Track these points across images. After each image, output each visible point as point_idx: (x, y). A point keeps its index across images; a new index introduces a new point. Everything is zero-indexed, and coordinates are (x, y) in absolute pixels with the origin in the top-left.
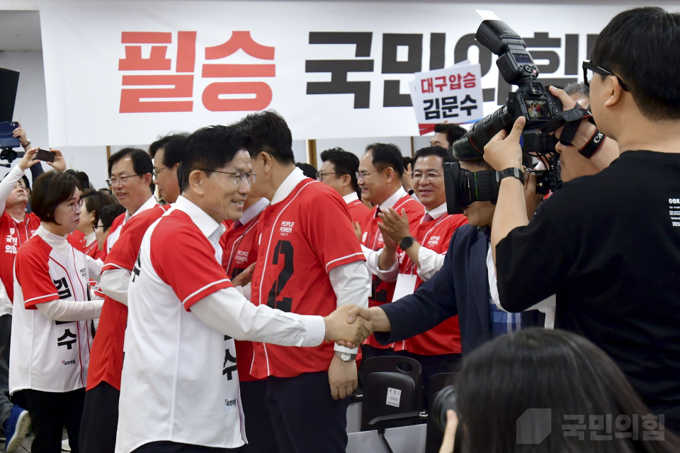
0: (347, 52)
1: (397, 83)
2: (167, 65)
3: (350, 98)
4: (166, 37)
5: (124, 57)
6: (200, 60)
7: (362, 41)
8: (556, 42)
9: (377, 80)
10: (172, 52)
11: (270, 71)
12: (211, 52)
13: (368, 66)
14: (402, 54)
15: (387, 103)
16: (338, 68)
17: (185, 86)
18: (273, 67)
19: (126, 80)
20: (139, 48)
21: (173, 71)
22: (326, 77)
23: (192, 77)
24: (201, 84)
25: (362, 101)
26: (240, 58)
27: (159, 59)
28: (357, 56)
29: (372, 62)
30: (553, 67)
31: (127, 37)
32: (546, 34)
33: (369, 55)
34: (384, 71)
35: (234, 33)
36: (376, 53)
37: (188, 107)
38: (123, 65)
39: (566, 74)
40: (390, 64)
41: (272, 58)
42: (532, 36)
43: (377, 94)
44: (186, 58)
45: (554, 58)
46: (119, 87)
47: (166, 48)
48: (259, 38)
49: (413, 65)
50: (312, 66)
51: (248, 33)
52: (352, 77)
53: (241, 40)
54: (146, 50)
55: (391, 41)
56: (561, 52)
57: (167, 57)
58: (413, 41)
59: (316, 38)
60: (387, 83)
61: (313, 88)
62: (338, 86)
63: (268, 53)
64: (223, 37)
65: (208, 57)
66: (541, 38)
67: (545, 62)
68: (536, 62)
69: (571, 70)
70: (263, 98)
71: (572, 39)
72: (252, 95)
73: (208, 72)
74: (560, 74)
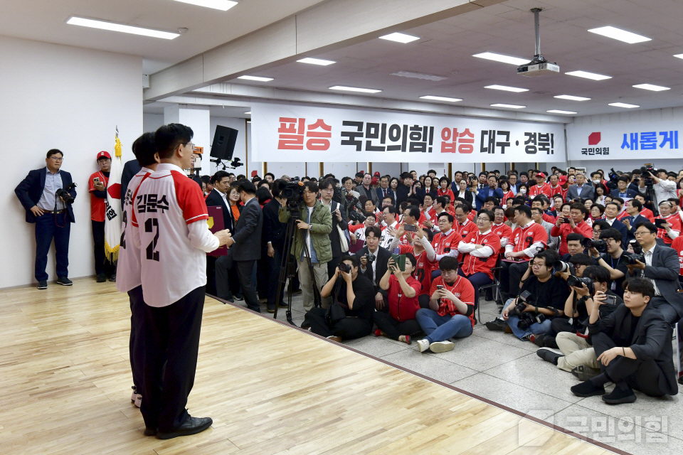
0: (354, 129)
1: (370, 142)
2: (295, 131)
3: (355, 147)
4: (295, 120)
5: (280, 127)
6: (306, 130)
7: (360, 125)
8: (420, 129)
9: (364, 140)
10: (296, 127)
11: (329, 135)
12: (311, 127)
13: (361, 135)
14: (373, 131)
15: (367, 150)
16: (352, 135)
17: (300, 140)
18: (331, 134)
19: (281, 136)
20: (285, 124)
21: (296, 134)
22: (347, 138)
23: (303, 136)
24: (306, 139)
25: (359, 149)
26: (319, 130)
27: (292, 129)
28: (358, 131)
29: (363, 133)
30: (419, 139)
31: (281, 119)
32: (418, 126)
33: (362, 131)
34: (367, 137)
35: (318, 120)
36: (364, 130)
37: (301, 148)
38: (280, 130)
39: (423, 141)
40: (369, 135)
41: (330, 130)
42: (413, 126)
43: (364, 146)
44: (301, 129)
45: (419, 134)
46: (278, 139)
47: (295, 124)
48: (327, 123)
49: (375, 136)
50: (344, 134)
51: (323, 120)
52: (357, 139)
53: (320, 123)
54: (288, 125)
55: (369, 126)
56: (422, 132)
58: (376, 126)
59: (345, 123)
60: (367, 142)
61: (344, 143)
62: (351, 142)
63: (329, 128)
64: (314, 121)
65: (309, 129)
66: (416, 127)
67: (417, 136)
68: (414, 136)
69: (425, 139)
70: (326, 146)
71: (426, 128)
72: (323, 145)
73: (309, 134)
74: (421, 141)
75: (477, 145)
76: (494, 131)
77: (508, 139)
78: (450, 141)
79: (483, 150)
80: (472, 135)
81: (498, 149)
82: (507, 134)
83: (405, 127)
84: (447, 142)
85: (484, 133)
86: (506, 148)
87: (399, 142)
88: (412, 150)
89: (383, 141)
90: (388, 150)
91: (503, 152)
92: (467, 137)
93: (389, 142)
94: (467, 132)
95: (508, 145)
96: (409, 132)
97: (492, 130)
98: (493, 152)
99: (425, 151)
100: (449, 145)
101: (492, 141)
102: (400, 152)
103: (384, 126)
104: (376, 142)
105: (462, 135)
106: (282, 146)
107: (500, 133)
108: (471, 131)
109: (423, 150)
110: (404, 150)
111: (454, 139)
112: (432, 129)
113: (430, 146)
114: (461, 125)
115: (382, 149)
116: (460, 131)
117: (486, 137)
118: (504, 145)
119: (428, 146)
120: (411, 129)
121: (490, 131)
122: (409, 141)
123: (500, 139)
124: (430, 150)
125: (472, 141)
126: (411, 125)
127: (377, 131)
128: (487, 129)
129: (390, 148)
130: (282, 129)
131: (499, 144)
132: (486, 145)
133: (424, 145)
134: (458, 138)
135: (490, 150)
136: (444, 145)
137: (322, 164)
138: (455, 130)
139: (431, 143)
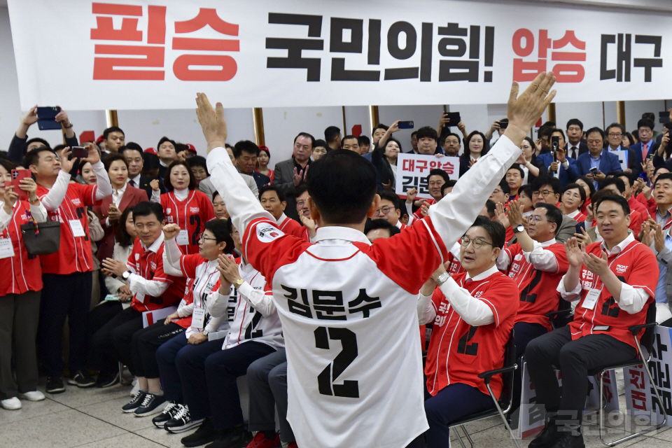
0: (301, 32)
1: (342, 61)
2: (138, 36)
3: (304, 72)
4: (137, 10)
5: (95, 27)
6: (171, 33)
7: (314, 23)
8: (464, 32)
9: (326, 57)
10: (143, 24)
11: (235, 46)
12: (180, 27)
13: (319, 45)
14: (347, 36)
15: (334, 78)
16: (294, 46)
17: (156, 57)
18: (237, 42)
19: (99, 49)
20: (111, 19)
21: (144, 42)
22: (283, 53)
23: (163, 48)
24: (172, 55)
25: (314, 76)
26: (207, 33)
27: (130, 30)
28: (309, 36)
29: (322, 41)
30: (461, 52)
31: (97, 8)
32: (457, 25)
33: (319, 36)
34: (332, 50)
35: (202, 10)
36: (326, 35)
37: (160, 76)
38: (95, 34)
39: (470, 57)
40: (337, 45)
41: (236, 34)
42: (446, 26)
43: (326, 70)
44: (157, 31)
45: (461, 44)
46: (92, 56)
47: (137, 20)
48: (225, 16)
49: (355, 47)
50: (272, 43)
51: (214, 11)
52: (306, 54)
53: (208, 17)
54: (117, 22)
55: (338, 24)
56: (467, 39)
57: (139, 28)
58: (356, 25)
59: (275, 18)
60: (334, 60)
61: (273, 63)
62: (293, 61)
63: (233, 29)
64: (192, 13)
65: (177, 31)
66: (453, 28)
67: (456, 47)
68: (449, 47)
69: (474, 53)
70: (229, 70)
71: (475, 30)
72: (220, 68)
73: (177, 44)
74: (466, 57)
75: (592, 65)
76: (629, 36)
77: (657, 52)
78: (533, 57)
79: (605, 74)
80: (581, 45)
81: (638, 73)
82: (657, 41)
83: (427, 28)
84: (526, 59)
85: (606, 39)
86: (654, 70)
87: (415, 61)
88: (445, 76)
89: (374, 58)
90: (387, 78)
91: (648, 78)
92: (569, 48)
93: (388, 61)
94: (570, 37)
95: (659, 63)
96: (436, 38)
97: (624, 33)
98: (628, 79)
99: (476, 80)
100: (530, 66)
101: (624, 56)
102: (416, 82)
103: (375, 25)
104: (355, 61)
105: (559, 44)
106: (103, 70)
107: (641, 39)
108: (579, 36)
109: (473, 77)
110: (426, 77)
111: (542, 53)
112: (490, 31)
113: (489, 69)
114: (557, 23)
115: (374, 76)
116: (556, 34)
117: (612, 49)
118: (649, 65)
119: (482, 69)
120: (441, 31)
121: (620, 36)
122: (437, 58)
123: (643, 51)
124: (488, 77)
125: (582, 57)
126: (439, 22)
127: (357, 36)
128: (615, 32)
129: (392, 74)
130: (103, 31)
131: (639, 63)
132: (612, 64)
133: (474, 67)
134: (550, 51)
135: (621, 74)
136: (518, 65)
137: (259, 111)
138: (543, 33)
139: (489, 62)
